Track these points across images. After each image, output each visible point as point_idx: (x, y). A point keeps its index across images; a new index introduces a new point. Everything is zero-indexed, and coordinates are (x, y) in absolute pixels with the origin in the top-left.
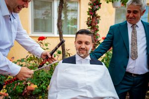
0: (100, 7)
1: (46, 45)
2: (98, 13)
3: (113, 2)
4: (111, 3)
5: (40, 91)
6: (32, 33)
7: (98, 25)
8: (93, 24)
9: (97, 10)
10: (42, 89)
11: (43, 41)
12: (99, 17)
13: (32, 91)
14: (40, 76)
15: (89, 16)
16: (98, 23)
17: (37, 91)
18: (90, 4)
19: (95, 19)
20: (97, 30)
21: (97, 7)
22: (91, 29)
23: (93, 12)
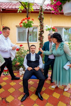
0: (44, 33)
1: (23, 48)
2: (43, 35)
4: (48, 31)
5: (21, 65)
6: (18, 42)
7: (43, 40)
8: (41, 39)
9: (42, 34)
10: (22, 64)
11: (22, 47)
12: (43, 37)
13: (18, 65)
14: (21, 59)
15: (39, 36)
17: (20, 65)
19: (42, 38)
20: (42, 42)
21: (42, 33)
22: (40, 41)
23: (41, 35)
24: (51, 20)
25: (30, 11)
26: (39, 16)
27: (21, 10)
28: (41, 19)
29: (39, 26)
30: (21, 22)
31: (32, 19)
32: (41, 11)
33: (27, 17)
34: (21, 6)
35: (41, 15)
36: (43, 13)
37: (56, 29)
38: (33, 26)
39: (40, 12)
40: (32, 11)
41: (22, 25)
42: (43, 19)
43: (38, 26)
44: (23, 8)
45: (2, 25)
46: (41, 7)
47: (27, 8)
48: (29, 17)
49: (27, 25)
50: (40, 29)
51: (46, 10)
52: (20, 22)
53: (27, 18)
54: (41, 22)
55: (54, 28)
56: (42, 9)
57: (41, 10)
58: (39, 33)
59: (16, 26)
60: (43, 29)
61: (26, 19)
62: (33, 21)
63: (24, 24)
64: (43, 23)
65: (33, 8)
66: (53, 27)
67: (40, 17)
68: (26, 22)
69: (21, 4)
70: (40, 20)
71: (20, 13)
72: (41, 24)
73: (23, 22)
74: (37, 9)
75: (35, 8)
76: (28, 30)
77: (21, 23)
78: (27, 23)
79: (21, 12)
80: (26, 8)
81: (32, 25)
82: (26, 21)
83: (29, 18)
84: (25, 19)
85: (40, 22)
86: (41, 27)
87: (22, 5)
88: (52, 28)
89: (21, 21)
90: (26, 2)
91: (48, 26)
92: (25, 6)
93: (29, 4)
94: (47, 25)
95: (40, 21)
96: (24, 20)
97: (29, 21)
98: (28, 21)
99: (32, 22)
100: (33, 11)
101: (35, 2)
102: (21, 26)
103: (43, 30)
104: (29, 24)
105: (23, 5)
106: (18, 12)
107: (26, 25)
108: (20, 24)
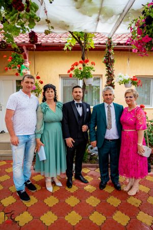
3: (125, 84)
24: (128, 64)
25: (88, 47)
26: (106, 57)
27: (71, 46)
28: (109, 63)
29: (106, 75)
30: (72, 69)
31: (92, 63)
32: (109, 47)
33: (83, 58)
34: (71, 39)
35: (109, 54)
36: (112, 51)
37: (140, 81)
38: (94, 75)
39: (107, 49)
40: (92, 48)
41: (73, 73)
42: (113, 61)
43: (102, 75)
44: (74, 43)
45: (36, 73)
46: (109, 39)
47: (83, 42)
48: (86, 59)
49: (82, 73)
50: (108, 82)
51: (119, 44)
52: (69, 69)
53: (81, 60)
54: (109, 68)
55: (136, 80)
56: (110, 43)
57: (109, 45)
61: (81, 62)
62: (93, 66)
63: (77, 71)
64: (114, 69)
65: (93, 42)
66: (132, 77)
67: (108, 59)
68: (80, 68)
69: (72, 35)
70: (107, 64)
71: (69, 50)
72: (108, 72)
73: (76, 68)
74: (100, 44)
75: (97, 42)
76: (84, 83)
78: (82, 70)
79: (70, 48)
80: (80, 42)
81: (92, 73)
82: (80, 66)
83: (87, 61)
84: (78, 62)
85: (107, 69)
86: (108, 78)
87: (74, 37)
88: (131, 79)
89: (71, 67)
90: (81, 32)
91: (123, 75)
92: (79, 38)
93: (86, 35)
94: (120, 74)
95: (107, 67)
96: (76, 64)
97: (86, 66)
98: (84, 66)
99: (92, 69)
100: (94, 48)
101: (97, 31)
102: (71, 76)
103: (113, 82)
104: (87, 73)
105: (76, 36)
106: (65, 48)
107: (80, 73)
108: (69, 72)
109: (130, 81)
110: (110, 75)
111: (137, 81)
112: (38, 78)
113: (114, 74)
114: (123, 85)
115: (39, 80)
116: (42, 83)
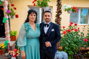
0: (61, 13)
3: (68, 11)
7: (61, 22)
8: (58, 22)
9: (60, 15)
12: (61, 18)
15: (56, 18)
16: (60, 21)
18: (57, 12)
21: (60, 13)
22: (57, 23)
23: (58, 16)
29: (57, 5)
41: (36, 3)
43: (52, 7)
45: (11, 2)
49: (42, 3)
50: (58, 9)
58: (57, 14)
59: (28, 6)
60: (61, 9)
64: (61, 2)
72: (58, 3)
76: (43, 10)
77: (35, 1)
78: (42, 1)
85: (57, 1)
86: (58, 7)
102: (35, 5)
104: (45, 3)
107: (41, 3)
108: (33, 2)
109: (71, 9)
110: (59, 5)
111: (76, 9)
112: (12, 5)
113: (62, 4)
114: (67, 11)
115: (14, 7)
116: (15, 9)
